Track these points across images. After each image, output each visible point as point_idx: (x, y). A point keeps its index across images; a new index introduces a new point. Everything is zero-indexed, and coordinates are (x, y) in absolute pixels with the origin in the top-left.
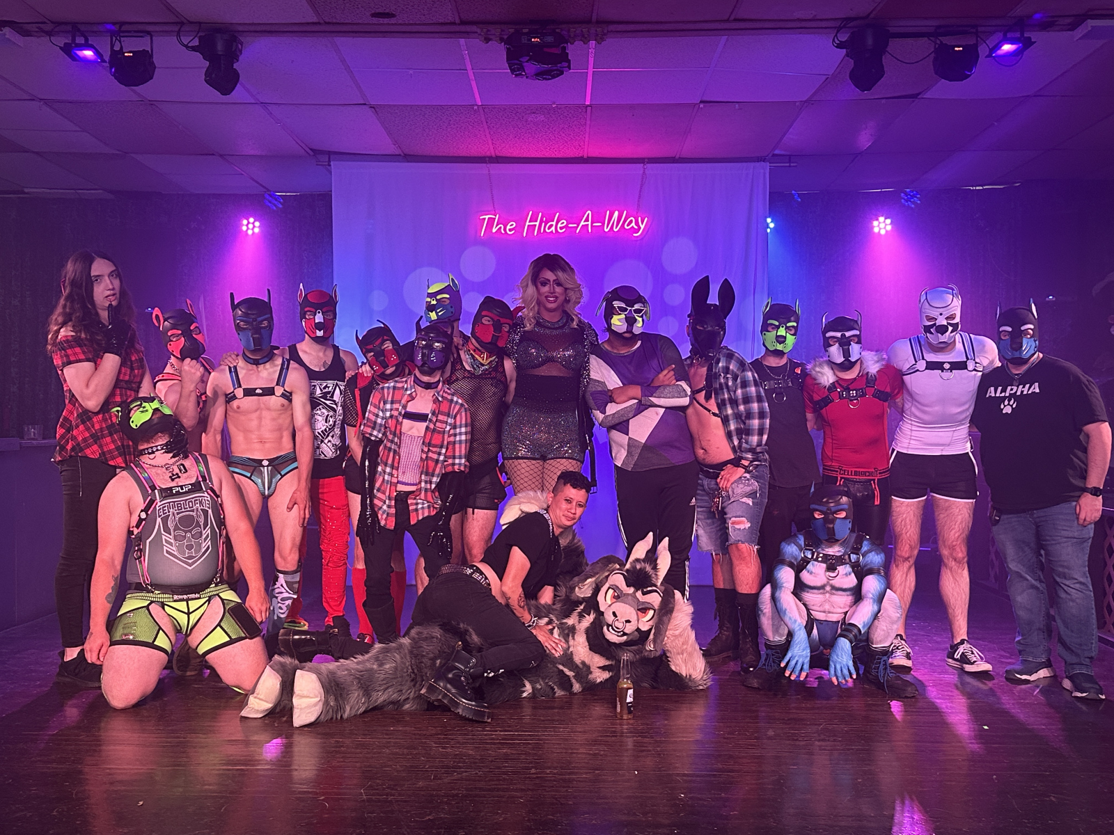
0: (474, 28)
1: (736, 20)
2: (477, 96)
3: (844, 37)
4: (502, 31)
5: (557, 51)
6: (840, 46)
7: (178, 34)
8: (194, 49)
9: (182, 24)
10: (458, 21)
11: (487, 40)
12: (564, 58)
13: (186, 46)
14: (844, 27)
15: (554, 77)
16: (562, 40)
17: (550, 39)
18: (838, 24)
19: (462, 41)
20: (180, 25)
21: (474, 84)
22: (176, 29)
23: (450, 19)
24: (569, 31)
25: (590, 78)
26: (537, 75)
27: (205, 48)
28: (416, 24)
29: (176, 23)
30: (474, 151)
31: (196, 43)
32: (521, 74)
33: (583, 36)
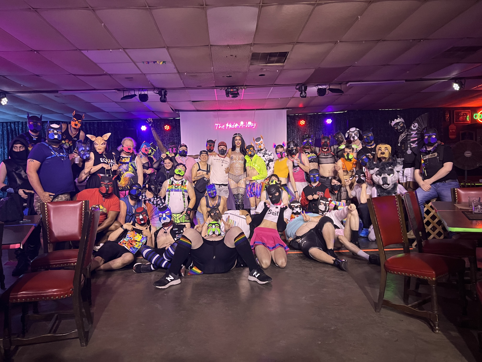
0: (218, 87)
1: (275, 84)
2: (216, 98)
3: (298, 87)
4: (225, 88)
5: (236, 92)
6: (297, 89)
7: (154, 90)
8: (157, 93)
9: (155, 88)
10: (215, 86)
11: (221, 89)
12: (238, 94)
13: (156, 93)
14: (298, 85)
15: (235, 97)
16: (237, 90)
17: (235, 90)
18: (296, 85)
19: (215, 90)
21: (216, 96)
22: (154, 89)
23: (213, 86)
24: (239, 88)
25: (243, 95)
26: (232, 97)
27: (160, 94)
28: (206, 87)
32: (228, 97)
33: (242, 88)
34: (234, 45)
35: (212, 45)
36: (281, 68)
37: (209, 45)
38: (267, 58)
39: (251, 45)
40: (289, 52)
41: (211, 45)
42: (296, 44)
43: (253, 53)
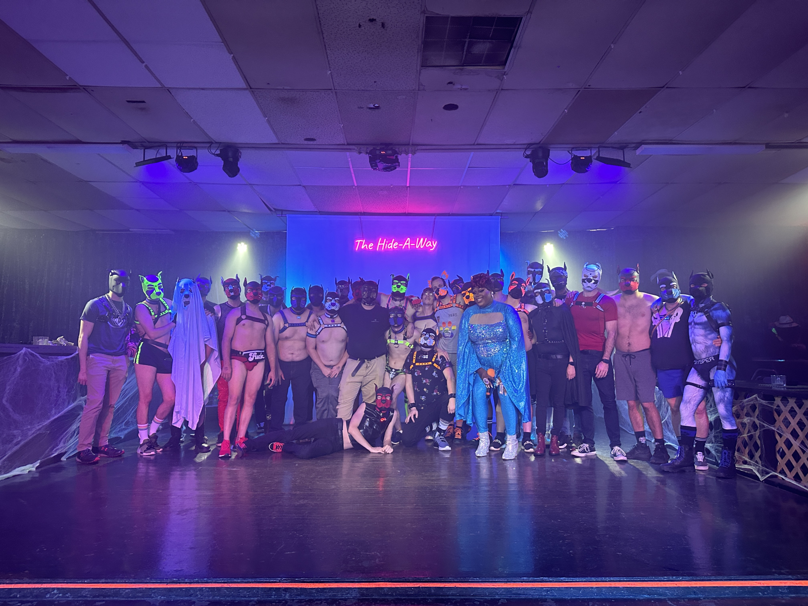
1: (477, 144)
2: (355, 181)
4: (367, 148)
5: (393, 158)
6: (527, 157)
7: (210, 146)
8: (217, 155)
10: (346, 143)
11: (360, 153)
14: (528, 148)
15: (392, 170)
16: (395, 153)
17: (390, 152)
18: (525, 146)
20: (211, 143)
21: (353, 175)
24: (399, 149)
26: (383, 169)
27: (223, 155)
28: (326, 145)
29: (209, 142)
30: (353, 210)
31: (218, 152)
32: (376, 168)
33: (406, 151)
36: (497, 83)
40: (520, 21)
43: (427, 19)
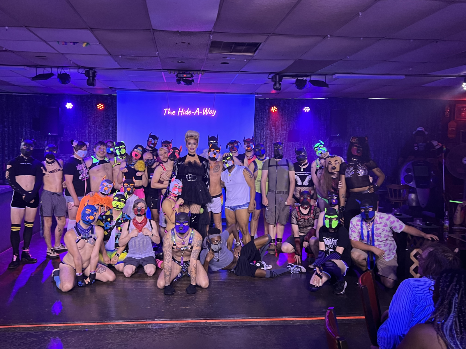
0: (167, 71)
2: (165, 80)
3: (270, 76)
4: (175, 72)
5: (191, 79)
8: (83, 74)
9: (80, 67)
10: (162, 69)
11: (170, 73)
12: (193, 80)
16: (192, 76)
18: (269, 73)
19: (162, 72)
22: (78, 68)
24: (194, 73)
26: (185, 84)
27: (87, 74)
28: (150, 69)
32: (180, 84)
33: (198, 73)
34: (186, 32)
35: (155, 29)
36: (250, 58)
37: (151, 30)
38: (232, 46)
39: (210, 32)
40: (261, 43)
41: (153, 30)
42: (271, 36)
43: (212, 42)
